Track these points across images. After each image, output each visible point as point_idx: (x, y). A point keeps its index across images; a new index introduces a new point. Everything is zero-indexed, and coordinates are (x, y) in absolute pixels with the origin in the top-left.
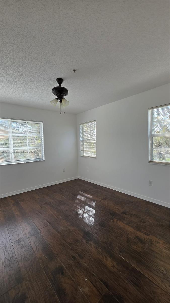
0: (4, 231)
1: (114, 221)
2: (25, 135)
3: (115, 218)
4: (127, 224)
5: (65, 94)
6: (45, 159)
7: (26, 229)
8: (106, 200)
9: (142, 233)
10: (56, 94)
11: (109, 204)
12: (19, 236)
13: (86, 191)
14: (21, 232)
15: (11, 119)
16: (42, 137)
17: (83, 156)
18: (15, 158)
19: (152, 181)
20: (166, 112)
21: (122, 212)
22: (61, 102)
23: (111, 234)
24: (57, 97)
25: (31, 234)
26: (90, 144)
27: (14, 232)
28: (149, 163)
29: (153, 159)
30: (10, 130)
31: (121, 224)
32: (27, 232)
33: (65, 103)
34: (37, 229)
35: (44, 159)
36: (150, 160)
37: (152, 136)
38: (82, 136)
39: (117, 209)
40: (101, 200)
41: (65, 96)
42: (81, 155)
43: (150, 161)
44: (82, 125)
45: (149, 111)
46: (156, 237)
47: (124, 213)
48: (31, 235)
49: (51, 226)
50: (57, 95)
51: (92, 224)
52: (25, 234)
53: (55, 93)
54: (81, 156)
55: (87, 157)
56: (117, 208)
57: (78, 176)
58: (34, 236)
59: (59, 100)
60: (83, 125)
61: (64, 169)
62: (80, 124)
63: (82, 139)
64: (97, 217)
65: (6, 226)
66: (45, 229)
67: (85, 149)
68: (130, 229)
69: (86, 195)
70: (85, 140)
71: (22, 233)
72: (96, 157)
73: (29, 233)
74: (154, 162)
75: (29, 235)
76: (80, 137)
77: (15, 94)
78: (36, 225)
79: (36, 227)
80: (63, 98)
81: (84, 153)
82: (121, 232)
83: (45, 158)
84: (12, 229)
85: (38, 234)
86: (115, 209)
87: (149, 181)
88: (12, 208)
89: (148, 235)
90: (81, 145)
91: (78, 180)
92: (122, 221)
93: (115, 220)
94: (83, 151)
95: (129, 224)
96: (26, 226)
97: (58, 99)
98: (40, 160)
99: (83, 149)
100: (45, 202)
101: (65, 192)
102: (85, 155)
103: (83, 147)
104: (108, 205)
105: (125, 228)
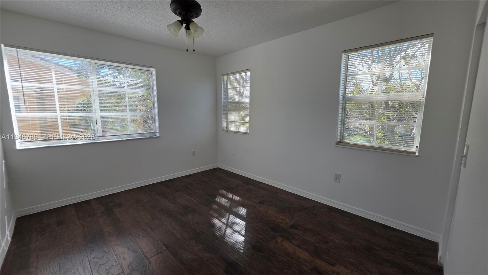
0: (81, 263)
1: (277, 242)
2: (123, 90)
3: (279, 236)
4: (299, 246)
5: (196, 14)
6: (160, 135)
7: (124, 259)
8: (263, 204)
9: (324, 262)
10: (177, 12)
11: (269, 212)
12: (109, 272)
13: (230, 190)
14: (115, 264)
15: (94, 59)
16: (153, 95)
17: (226, 131)
18: (103, 131)
19: (340, 175)
20: (362, 62)
21: (290, 225)
22: (187, 28)
23: (273, 263)
24: (180, 18)
25: (133, 268)
26: (239, 110)
27: (100, 265)
28: (337, 144)
29: (343, 138)
30: (93, 79)
31: (289, 246)
32: (125, 264)
33: (196, 31)
34: (143, 259)
35: (158, 135)
36: (339, 140)
37: (346, 100)
38: (225, 97)
39: (283, 219)
40: (255, 204)
41: (196, 17)
42: (224, 128)
43: (339, 142)
44: (225, 77)
45: (344, 56)
46: (346, 268)
47: (293, 227)
48: (132, 270)
49: (170, 252)
50: (179, 15)
51: (241, 246)
52: (121, 268)
53: (176, 10)
54: (223, 130)
55: (232, 131)
56: (282, 217)
57: (218, 164)
58: (138, 271)
59: (184, 25)
60: (227, 76)
61: (193, 152)
62: (222, 75)
63: (225, 101)
64: (249, 234)
65: (86, 253)
66: (159, 258)
67: (230, 119)
68: (304, 255)
69: (230, 196)
70: (231, 103)
71: (115, 266)
72: (248, 133)
73: (128, 266)
74: (345, 143)
75: (129, 269)
76: (223, 97)
77: (98, 10)
78: (141, 250)
79: (142, 254)
80: (192, 21)
81: (229, 126)
82: (288, 260)
83: (160, 132)
84: (97, 259)
85: (146, 266)
86: (278, 220)
87: (335, 174)
88: (99, 220)
89: (333, 265)
90: (224, 112)
91: (217, 170)
92: (291, 242)
93: (279, 240)
94: (227, 122)
95: (302, 246)
96: (123, 253)
97: (181, 22)
98: (151, 135)
99: (227, 118)
100: (159, 209)
101: (196, 191)
102: (231, 128)
103: (227, 114)
104: (267, 213)
105: (296, 254)
